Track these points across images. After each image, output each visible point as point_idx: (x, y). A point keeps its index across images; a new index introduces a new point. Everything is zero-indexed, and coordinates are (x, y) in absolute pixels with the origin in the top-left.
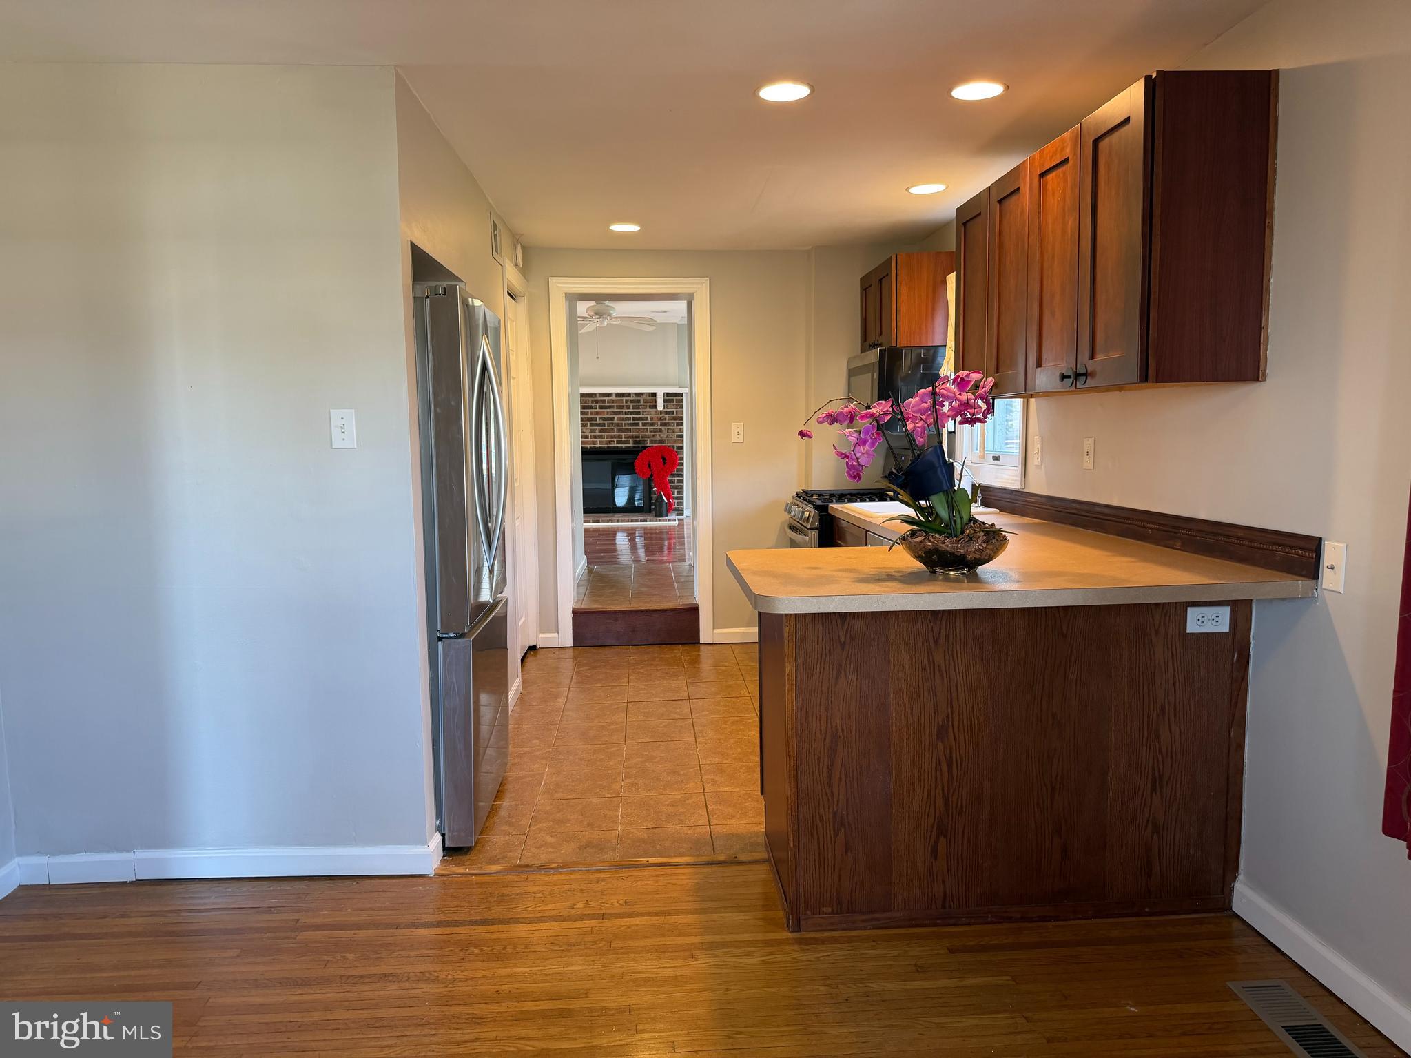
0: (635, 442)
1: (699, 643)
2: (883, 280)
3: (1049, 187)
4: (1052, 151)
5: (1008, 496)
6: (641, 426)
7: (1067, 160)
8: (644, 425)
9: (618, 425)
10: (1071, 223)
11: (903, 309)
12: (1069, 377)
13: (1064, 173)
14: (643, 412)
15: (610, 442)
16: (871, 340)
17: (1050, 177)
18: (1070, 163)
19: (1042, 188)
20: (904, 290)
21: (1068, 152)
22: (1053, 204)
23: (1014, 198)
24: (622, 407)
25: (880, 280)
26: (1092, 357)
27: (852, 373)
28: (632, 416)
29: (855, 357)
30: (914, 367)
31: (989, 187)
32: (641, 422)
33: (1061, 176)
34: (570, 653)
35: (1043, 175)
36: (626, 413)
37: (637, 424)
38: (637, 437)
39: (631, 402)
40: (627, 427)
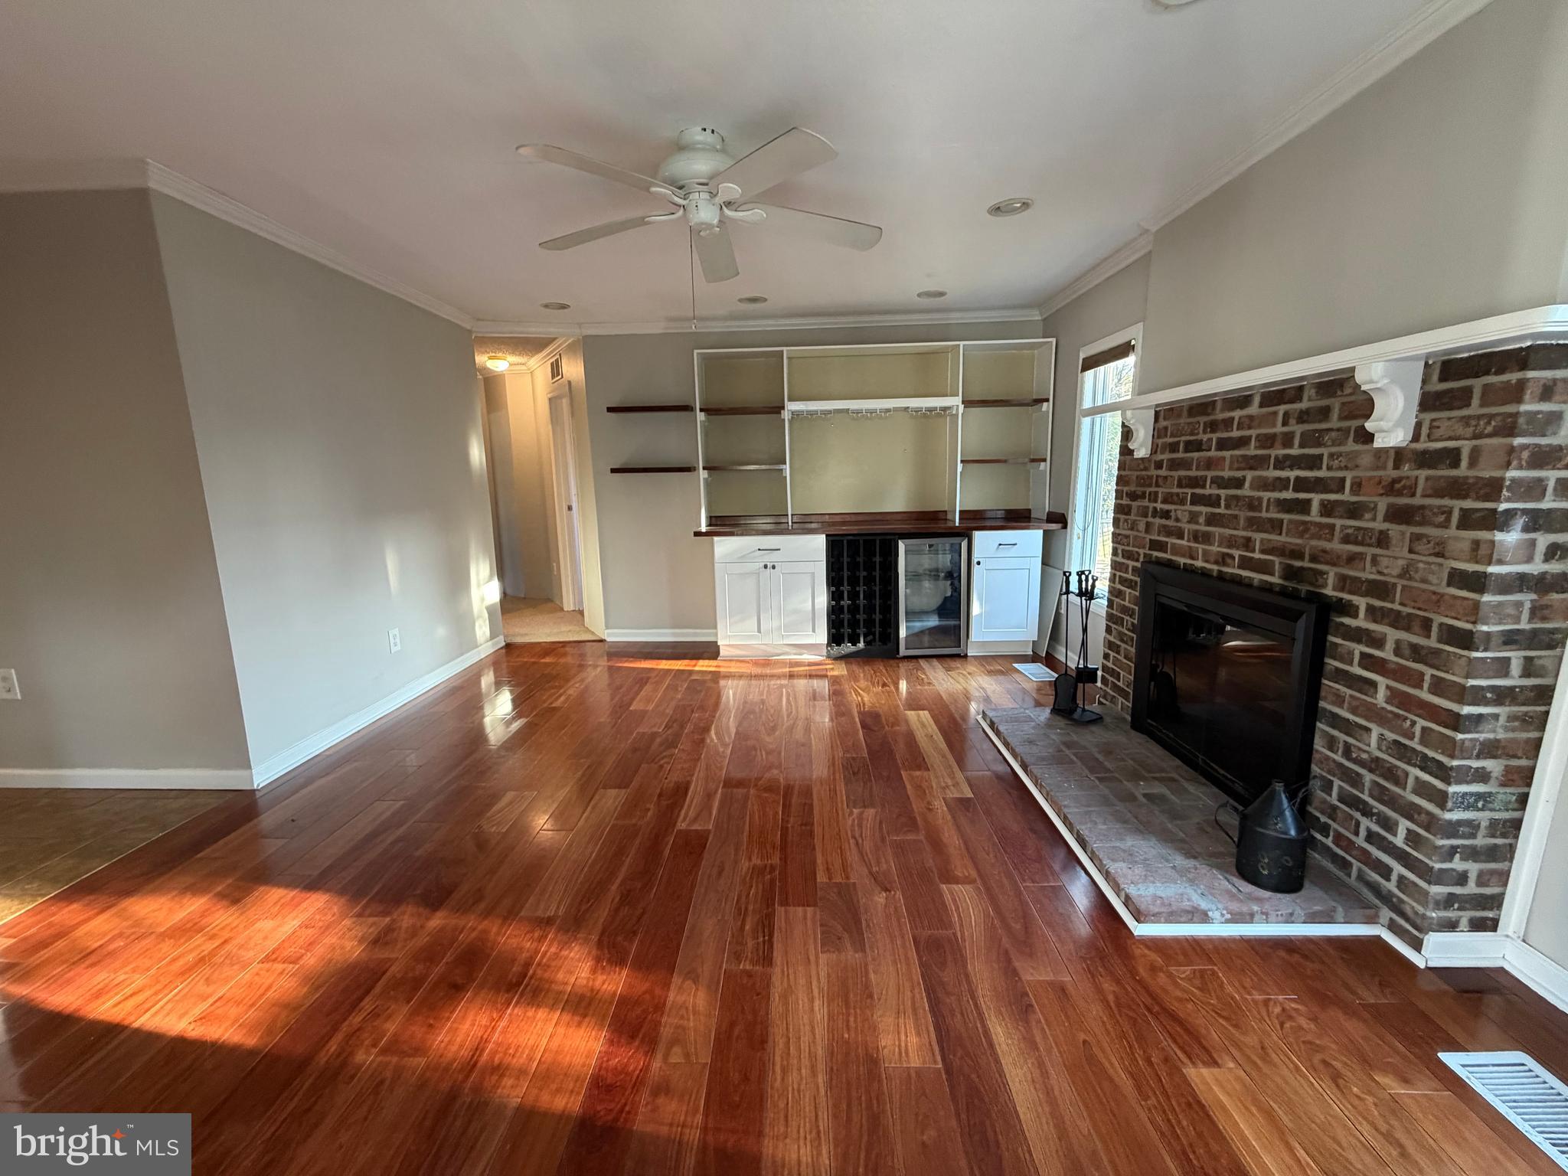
0: (1290, 573)
6: (1315, 515)
8: (1327, 509)
9: (1253, 505)
14: (1331, 456)
15: (1224, 559)
24: (1267, 441)
28: (1292, 474)
32: (1316, 499)
36: (1280, 464)
37: (1303, 507)
38: (1298, 554)
39: (1303, 417)
40: (1275, 515)
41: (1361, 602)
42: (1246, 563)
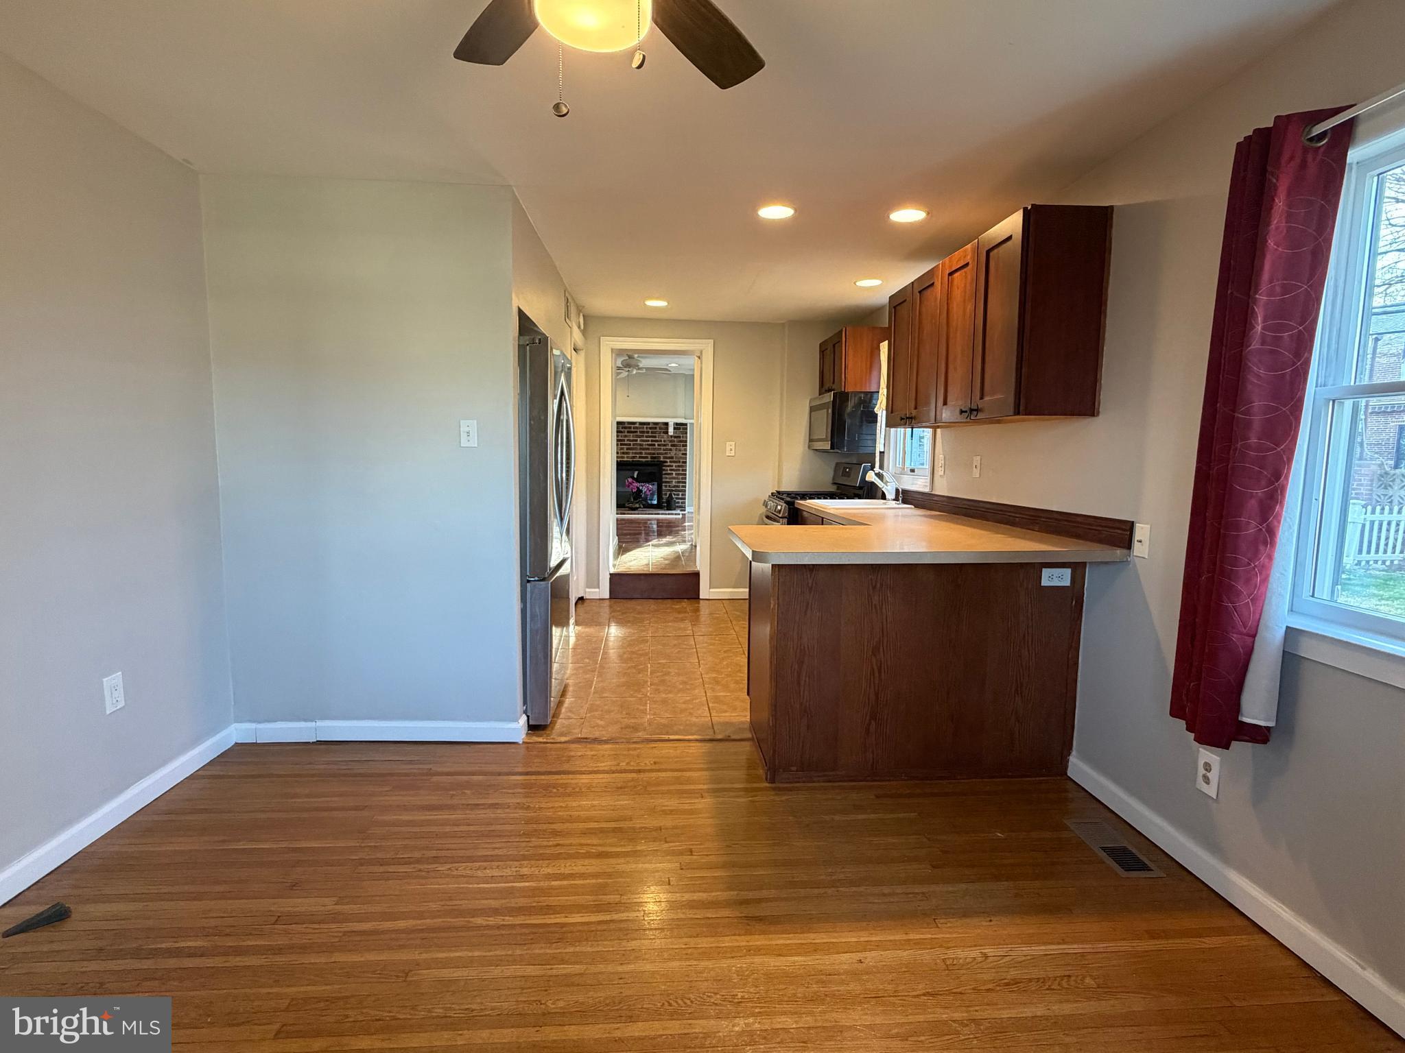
0: (652, 458)
1: (699, 598)
2: (836, 345)
3: (955, 283)
4: (957, 258)
5: (920, 496)
6: (657, 446)
7: (967, 264)
8: (659, 445)
9: (641, 445)
10: (970, 307)
11: (850, 365)
12: (966, 412)
13: (966, 273)
14: (658, 436)
15: (634, 457)
16: (826, 387)
17: (956, 275)
18: (970, 266)
19: (950, 283)
20: (851, 352)
21: (968, 259)
22: (957, 294)
23: (929, 290)
24: (643, 432)
25: (834, 346)
26: (982, 398)
27: (812, 409)
28: (650, 439)
29: (815, 399)
30: (857, 406)
31: (913, 282)
32: (656, 443)
33: (964, 274)
34: (607, 603)
35: (951, 274)
36: (646, 437)
37: (654, 445)
38: (654, 454)
39: (650, 428)
40: (647, 447)
41: (668, 460)
42: (640, 457)
